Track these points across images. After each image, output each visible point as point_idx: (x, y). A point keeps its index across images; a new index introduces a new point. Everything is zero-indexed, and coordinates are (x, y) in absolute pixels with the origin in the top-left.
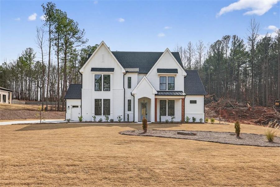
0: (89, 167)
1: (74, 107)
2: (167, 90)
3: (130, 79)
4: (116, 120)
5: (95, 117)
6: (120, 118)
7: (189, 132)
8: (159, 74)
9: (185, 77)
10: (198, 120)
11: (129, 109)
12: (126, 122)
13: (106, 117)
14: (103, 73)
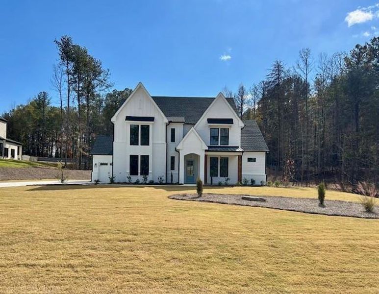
0: (149, 243)
1: (102, 164)
2: (219, 145)
3: (173, 131)
4: (157, 181)
5: (130, 177)
6: (161, 178)
7: (258, 198)
8: (210, 124)
9: (241, 129)
10: (257, 183)
11: (173, 168)
12: (168, 184)
13: (144, 177)
14: (140, 123)
